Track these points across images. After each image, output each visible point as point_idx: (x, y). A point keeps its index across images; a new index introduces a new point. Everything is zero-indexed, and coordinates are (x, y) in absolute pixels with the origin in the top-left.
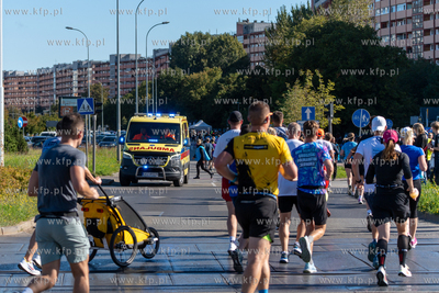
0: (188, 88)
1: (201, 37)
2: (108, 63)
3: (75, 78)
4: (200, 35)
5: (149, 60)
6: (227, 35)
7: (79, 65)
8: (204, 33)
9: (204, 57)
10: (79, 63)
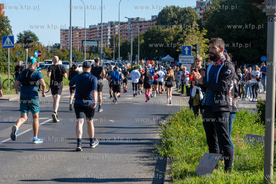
0: (163, 37)
1: (175, 9)
2: (127, 23)
3: (109, 30)
4: (174, 7)
5: (149, 21)
6: (189, 8)
7: (112, 24)
8: (176, 6)
9: (176, 20)
10: (112, 23)
